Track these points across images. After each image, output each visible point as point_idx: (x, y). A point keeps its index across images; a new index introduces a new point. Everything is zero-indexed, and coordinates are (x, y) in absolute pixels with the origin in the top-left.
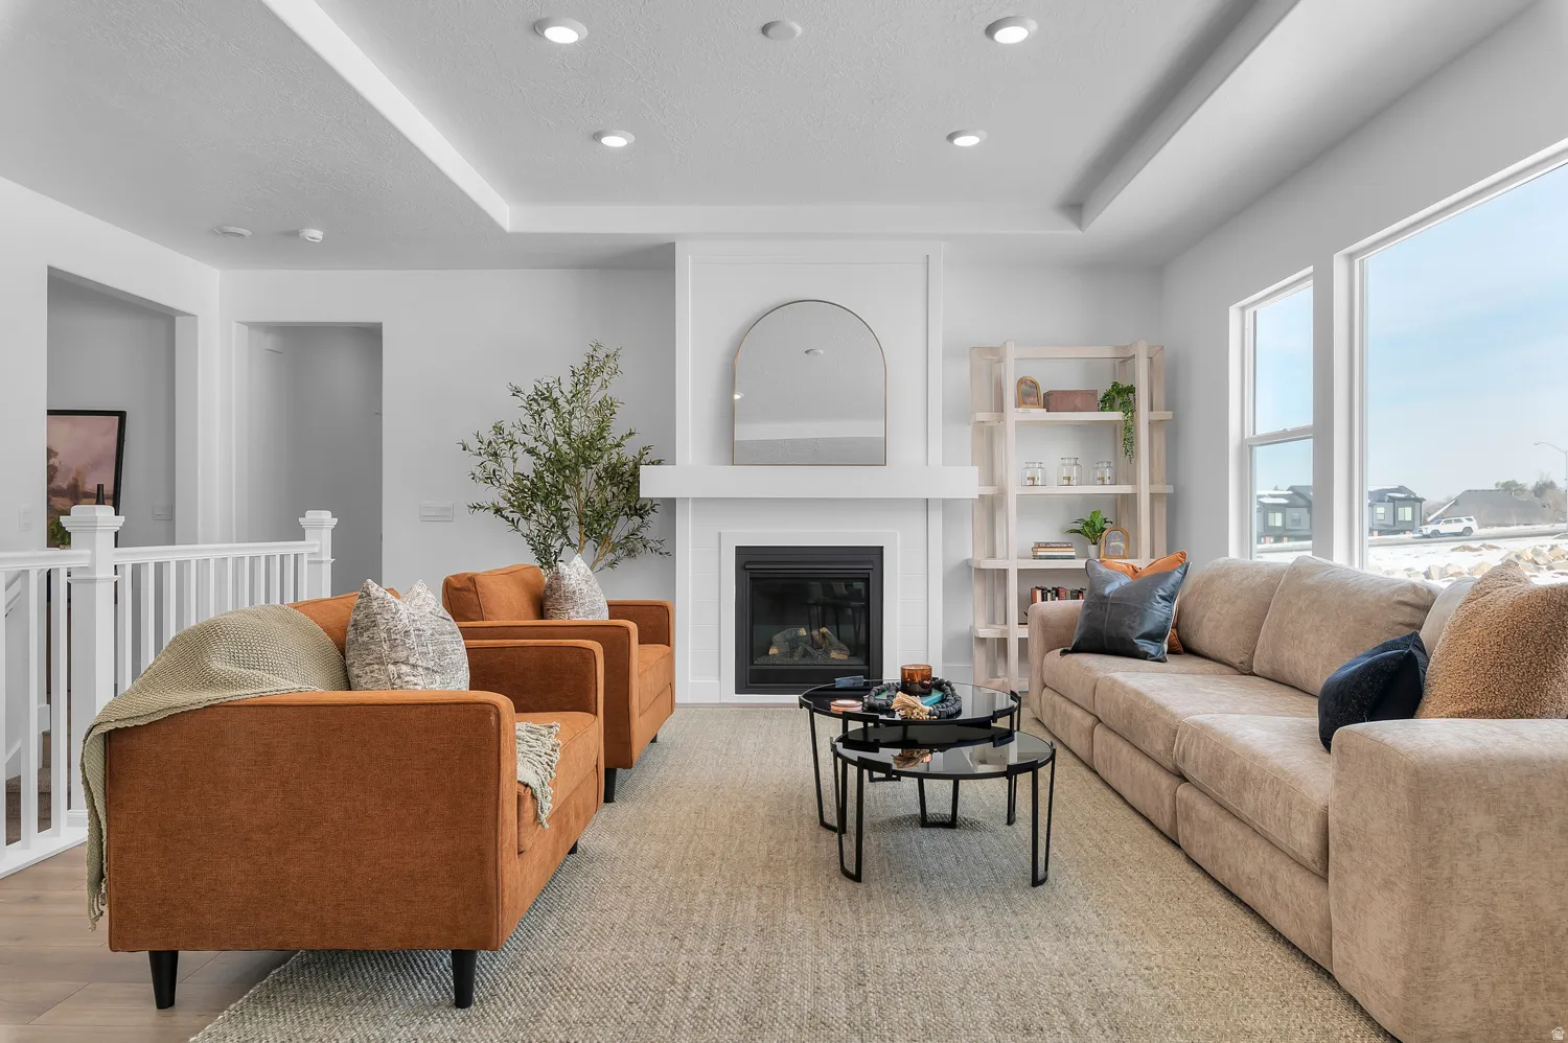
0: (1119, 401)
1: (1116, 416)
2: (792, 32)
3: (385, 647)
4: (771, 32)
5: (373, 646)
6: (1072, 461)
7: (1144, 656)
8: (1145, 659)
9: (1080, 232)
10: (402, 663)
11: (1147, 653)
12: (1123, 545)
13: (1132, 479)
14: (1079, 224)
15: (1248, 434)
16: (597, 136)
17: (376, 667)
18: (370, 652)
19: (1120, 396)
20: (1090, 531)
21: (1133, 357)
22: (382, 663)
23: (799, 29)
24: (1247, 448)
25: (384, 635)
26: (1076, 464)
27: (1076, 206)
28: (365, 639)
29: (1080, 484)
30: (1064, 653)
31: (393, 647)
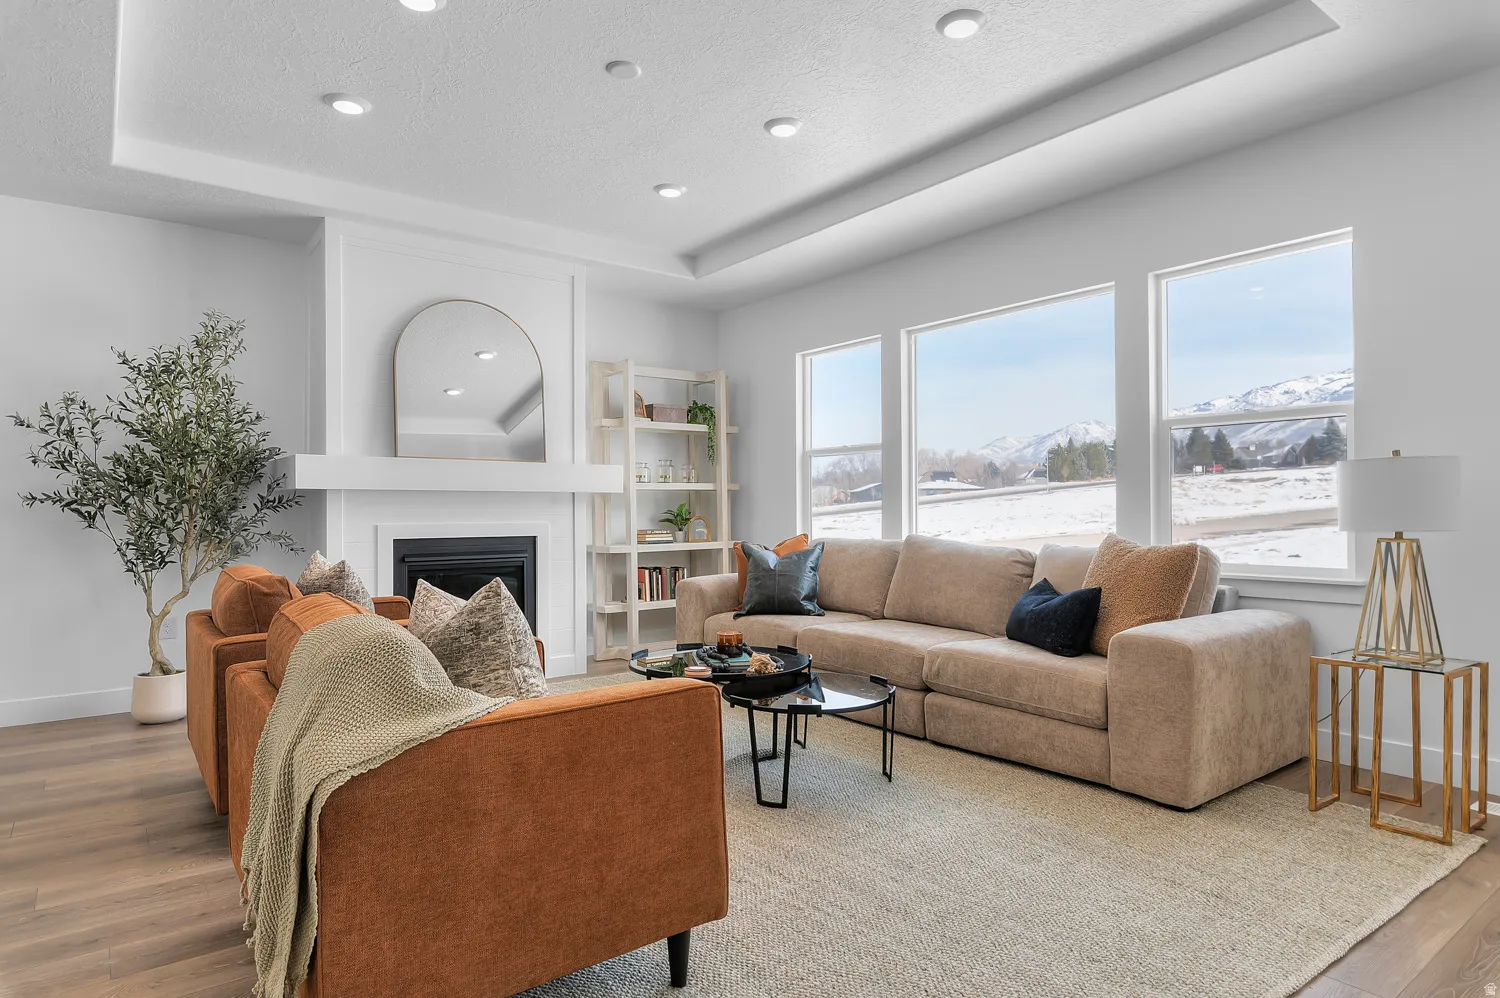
0: (701, 417)
1: (703, 428)
2: (636, 73)
3: (513, 650)
4: (616, 70)
5: (500, 651)
6: (668, 463)
7: (808, 613)
8: (809, 614)
9: (692, 278)
10: (524, 665)
11: (810, 610)
12: (705, 531)
13: (712, 479)
14: (694, 270)
15: (808, 448)
16: (329, 98)
17: (502, 672)
18: (498, 656)
19: (699, 412)
20: (677, 520)
21: (712, 382)
22: (508, 668)
23: (640, 72)
24: (807, 457)
25: (510, 637)
26: (671, 465)
27: (692, 259)
28: (490, 642)
29: (674, 481)
30: (737, 616)
31: (519, 649)
